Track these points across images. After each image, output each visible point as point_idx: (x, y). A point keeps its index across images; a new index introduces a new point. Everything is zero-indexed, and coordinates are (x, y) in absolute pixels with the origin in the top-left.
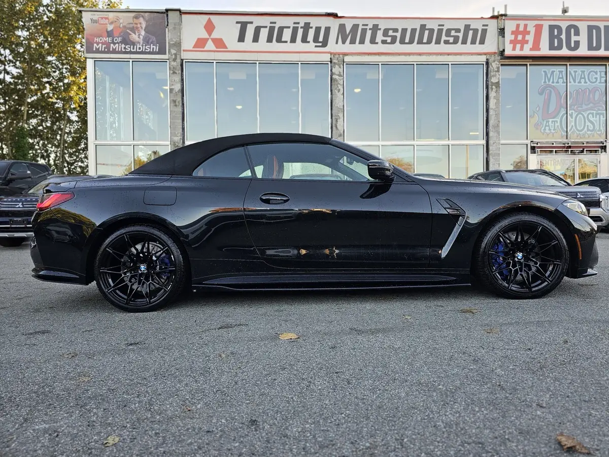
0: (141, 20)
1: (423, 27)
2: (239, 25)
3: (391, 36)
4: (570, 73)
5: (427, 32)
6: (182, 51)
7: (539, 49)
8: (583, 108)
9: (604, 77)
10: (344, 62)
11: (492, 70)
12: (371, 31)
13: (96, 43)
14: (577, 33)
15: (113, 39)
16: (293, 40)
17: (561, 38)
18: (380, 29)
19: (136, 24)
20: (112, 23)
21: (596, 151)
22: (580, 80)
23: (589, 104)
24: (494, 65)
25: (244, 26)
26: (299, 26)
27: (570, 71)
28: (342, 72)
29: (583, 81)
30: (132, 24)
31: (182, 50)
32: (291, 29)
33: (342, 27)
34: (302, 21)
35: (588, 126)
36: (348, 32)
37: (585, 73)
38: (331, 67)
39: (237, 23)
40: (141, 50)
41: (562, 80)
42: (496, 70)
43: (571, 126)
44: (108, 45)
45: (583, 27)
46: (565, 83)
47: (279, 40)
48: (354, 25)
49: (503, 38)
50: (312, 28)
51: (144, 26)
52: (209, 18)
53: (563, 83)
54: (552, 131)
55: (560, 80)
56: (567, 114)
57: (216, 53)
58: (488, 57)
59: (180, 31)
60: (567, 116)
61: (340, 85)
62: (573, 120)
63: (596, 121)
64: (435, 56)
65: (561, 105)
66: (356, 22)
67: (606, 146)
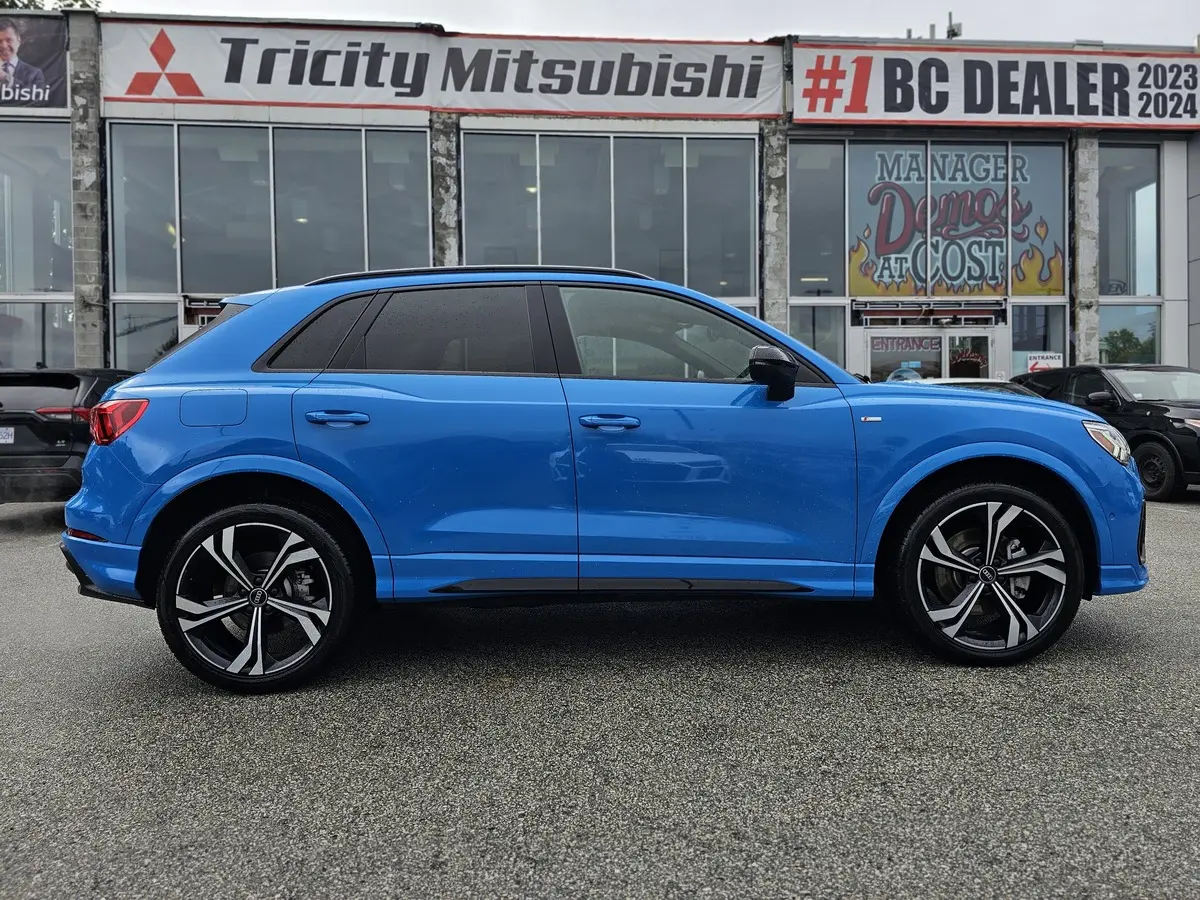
1: (627, 60)
2: (228, 47)
3: (561, 77)
4: (934, 159)
5: (635, 71)
6: (102, 101)
7: (864, 110)
8: (960, 232)
9: (1003, 168)
10: (459, 129)
11: (771, 153)
12: (517, 65)
14: (943, 76)
16: (348, 79)
17: (911, 88)
18: (537, 61)
21: (986, 321)
22: (954, 174)
23: (973, 223)
24: (775, 141)
25: (238, 49)
26: (361, 50)
27: (933, 157)
28: (454, 149)
29: (959, 175)
31: (102, 95)
32: (343, 57)
33: (455, 56)
34: (367, 40)
35: (969, 268)
36: (467, 68)
37: (965, 159)
38: (432, 138)
39: (224, 41)
41: (916, 173)
42: (779, 151)
43: (935, 269)
45: (955, 63)
46: (922, 179)
47: (317, 79)
48: (481, 52)
49: (791, 86)
50: (388, 54)
51: (16, 45)
52: (162, 30)
53: (918, 179)
54: (897, 280)
55: (912, 173)
56: (926, 243)
57: (177, 105)
58: (763, 124)
59: (96, 56)
60: (926, 248)
61: (451, 177)
62: (940, 255)
63: (986, 258)
64: (652, 121)
65: (915, 226)
66: (485, 45)
67: (1005, 311)
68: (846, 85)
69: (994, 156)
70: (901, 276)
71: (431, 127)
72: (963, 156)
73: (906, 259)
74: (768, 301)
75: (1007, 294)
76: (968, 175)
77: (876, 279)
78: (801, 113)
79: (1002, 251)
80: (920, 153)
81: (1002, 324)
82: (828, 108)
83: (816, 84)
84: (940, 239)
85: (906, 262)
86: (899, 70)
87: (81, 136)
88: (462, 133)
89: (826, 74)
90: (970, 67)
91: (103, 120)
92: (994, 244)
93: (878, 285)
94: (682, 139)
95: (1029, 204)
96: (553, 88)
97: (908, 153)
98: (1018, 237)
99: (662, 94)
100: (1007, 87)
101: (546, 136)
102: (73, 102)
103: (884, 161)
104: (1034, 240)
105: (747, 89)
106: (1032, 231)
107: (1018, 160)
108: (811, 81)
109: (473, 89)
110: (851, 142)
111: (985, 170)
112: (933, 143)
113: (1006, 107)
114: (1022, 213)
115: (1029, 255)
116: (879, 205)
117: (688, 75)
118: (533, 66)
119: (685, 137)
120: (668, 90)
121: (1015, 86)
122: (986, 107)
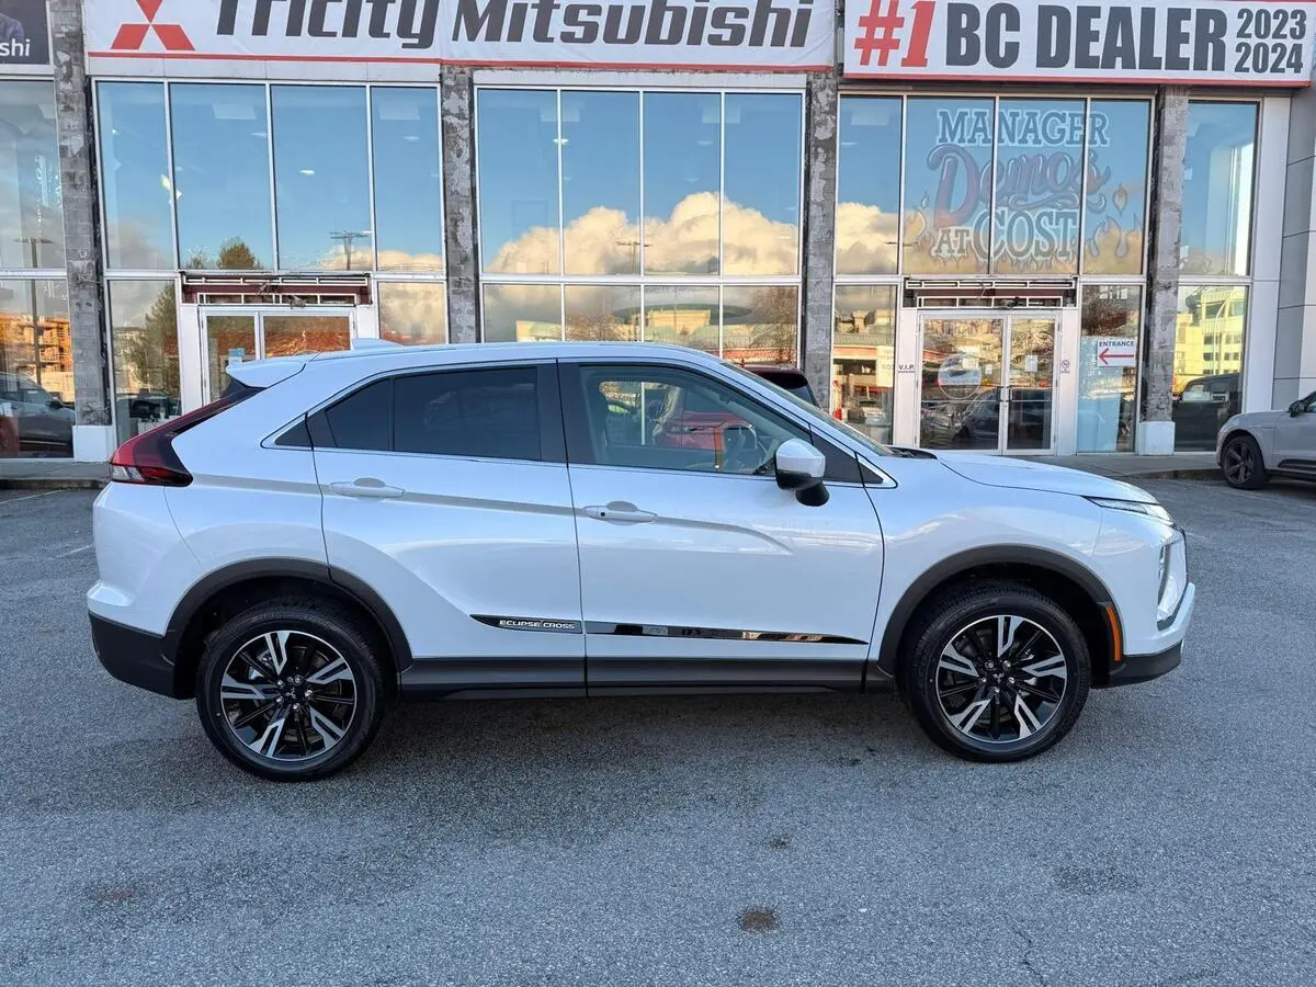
1: (660, 4)
3: (584, 24)
4: (1002, 118)
5: (668, 17)
6: (86, 56)
7: (923, 63)
8: (1029, 202)
9: (1080, 128)
10: (472, 84)
11: (820, 111)
12: (536, 10)
14: (1014, 24)
16: (350, 29)
17: (977, 38)
21: (1055, 302)
22: (1025, 135)
23: (1045, 189)
24: (823, 98)
27: (1001, 114)
28: (466, 108)
29: (1031, 137)
31: (86, 50)
35: (1037, 242)
36: (480, 15)
37: (1037, 118)
38: (442, 95)
41: (982, 134)
42: (827, 109)
43: (998, 245)
45: (1028, 10)
46: (989, 141)
47: (317, 29)
50: (394, 1)
53: (984, 141)
54: (956, 254)
55: (977, 134)
56: (990, 214)
57: (167, 60)
58: (811, 78)
59: (78, 6)
60: (990, 220)
61: (463, 139)
62: (1005, 228)
63: (1055, 231)
64: (687, 73)
65: (979, 195)
67: (1075, 291)
69: (1072, 115)
70: (961, 251)
71: (441, 82)
72: (1036, 114)
73: (967, 232)
74: (812, 281)
75: (1078, 273)
76: (1041, 137)
77: (933, 254)
78: (853, 67)
79: (1074, 224)
80: (988, 111)
81: (1070, 307)
84: (1006, 209)
85: (968, 235)
86: (964, 17)
87: (66, 96)
88: (476, 88)
90: (1045, 14)
91: (88, 78)
92: (1066, 216)
93: (935, 261)
94: (720, 94)
95: (1108, 169)
96: (576, 37)
97: (974, 110)
98: (1093, 209)
99: (698, 42)
100: (1087, 36)
101: (568, 91)
102: (56, 58)
103: (946, 119)
104: (1111, 211)
105: (794, 37)
106: (1109, 198)
107: (1097, 120)
110: (909, 98)
111: (1060, 131)
112: (1002, 99)
113: (1084, 61)
114: (1099, 180)
115: (1105, 228)
116: (939, 170)
117: (727, 21)
118: (554, 12)
119: (723, 92)
120: (705, 39)
121: (1095, 36)
122: (1060, 61)
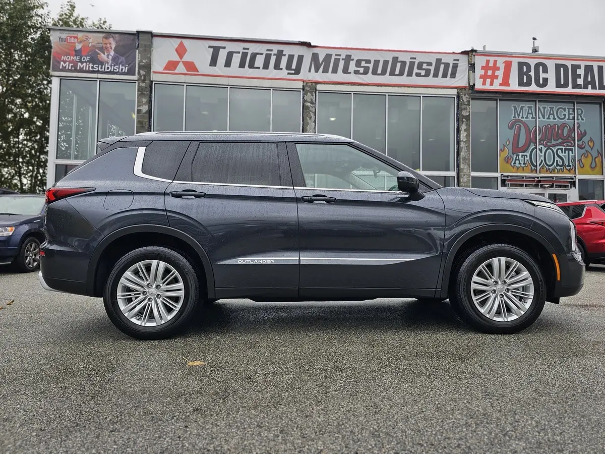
0: (111, 40)
1: (395, 60)
2: (212, 50)
3: (364, 67)
4: (539, 109)
5: (399, 65)
6: (152, 73)
7: (509, 85)
10: (316, 90)
11: (463, 104)
12: (343, 61)
13: (63, 61)
14: (545, 70)
15: (81, 58)
16: (266, 66)
17: (531, 76)
18: (353, 60)
19: (106, 44)
20: (80, 42)
21: (566, 186)
22: (549, 116)
23: (557, 140)
24: (465, 99)
25: (216, 50)
26: (272, 53)
27: (539, 107)
28: (314, 99)
29: (551, 117)
30: (101, 43)
31: (152, 71)
32: (264, 56)
33: (315, 57)
34: (275, 48)
35: (557, 161)
36: (320, 62)
37: (554, 109)
38: (304, 94)
39: (210, 47)
40: (109, 70)
41: (531, 115)
42: (467, 103)
43: (541, 161)
44: (75, 64)
45: (551, 65)
46: (534, 118)
47: (252, 66)
48: (327, 55)
49: (473, 73)
51: (113, 46)
52: (181, 41)
53: (532, 118)
54: (522, 165)
55: (529, 115)
56: (536, 148)
57: (186, 76)
58: (459, 91)
59: (150, 52)
60: (536, 151)
61: (312, 112)
62: (543, 154)
63: (564, 156)
64: (407, 88)
65: (531, 140)
66: (329, 52)
67: (575, 182)
68: (500, 73)
69: (568, 108)
70: (524, 164)
71: (303, 89)
72: (553, 108)
73: (527, 155)
74: (461, 174)
75: (575, 174)
76: (556, 117)
77: (512, 164)
78: (479, 86)
79: (572, 153)
80: (533, 106)
81: (573, 188)
82: (492, 84)
83: (486, 73)
84: (543, 146)
85: (527, 157)
86: (525, 67)
87: (142, 89)
88: (317, 92)
89: (490, 68)
90: (558, 67)
91: (152, 82)
92: (569, 150)
93: (513, 167)
94: (420, 96)
95: (585, 131)
96: (360, 72)
97: (527, 105)
98: (580, 147)
99: (411, 76)
100: (576, 76)
101: (356, 94)
102: (139, 74)
103: (515, 109)
104: (587, 148)
105: (451, 74)
106: (587, 144)
107: (579, 110)
108: (483, 71)
109: (323, 72)
110: (500, 100)
111: (564, 115)
112: (539, 101)
113: (575, 86)
114: (582, 136)
115: (586, 155)
116: (514, 130)
117: (423, 67)
118: (351, 62)
119: (421, 96)
120: (414, 74)
121: (579, 76)
122: (566, 85)
